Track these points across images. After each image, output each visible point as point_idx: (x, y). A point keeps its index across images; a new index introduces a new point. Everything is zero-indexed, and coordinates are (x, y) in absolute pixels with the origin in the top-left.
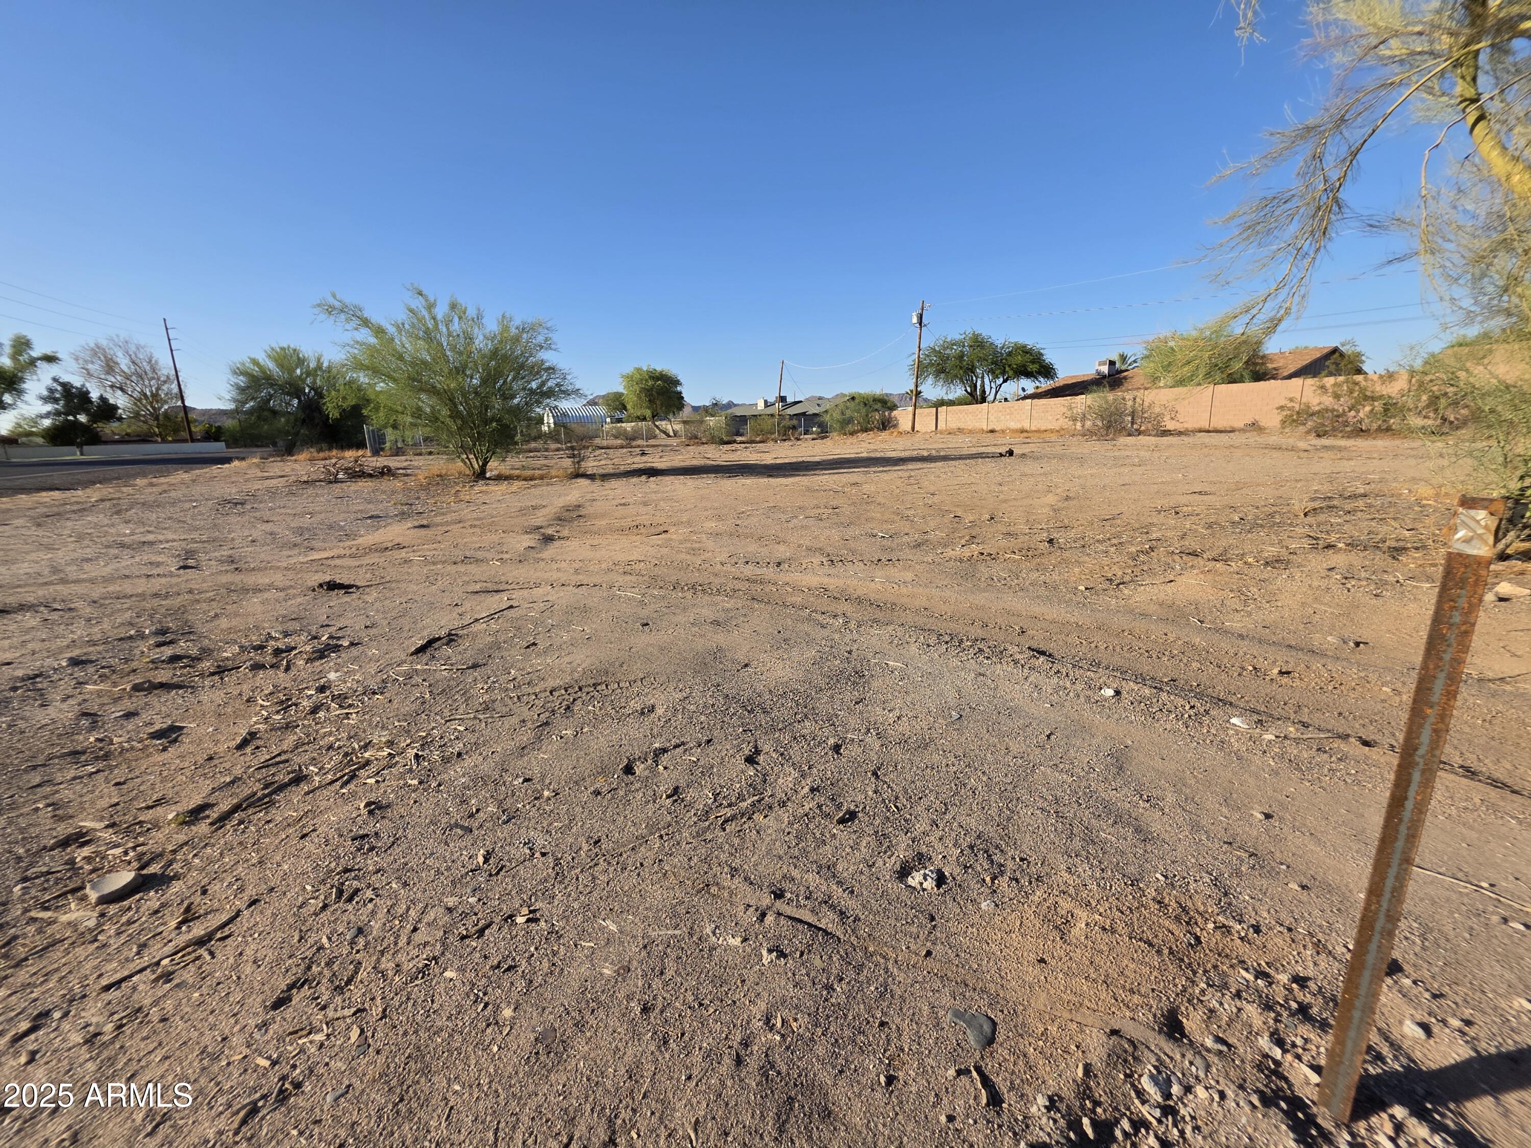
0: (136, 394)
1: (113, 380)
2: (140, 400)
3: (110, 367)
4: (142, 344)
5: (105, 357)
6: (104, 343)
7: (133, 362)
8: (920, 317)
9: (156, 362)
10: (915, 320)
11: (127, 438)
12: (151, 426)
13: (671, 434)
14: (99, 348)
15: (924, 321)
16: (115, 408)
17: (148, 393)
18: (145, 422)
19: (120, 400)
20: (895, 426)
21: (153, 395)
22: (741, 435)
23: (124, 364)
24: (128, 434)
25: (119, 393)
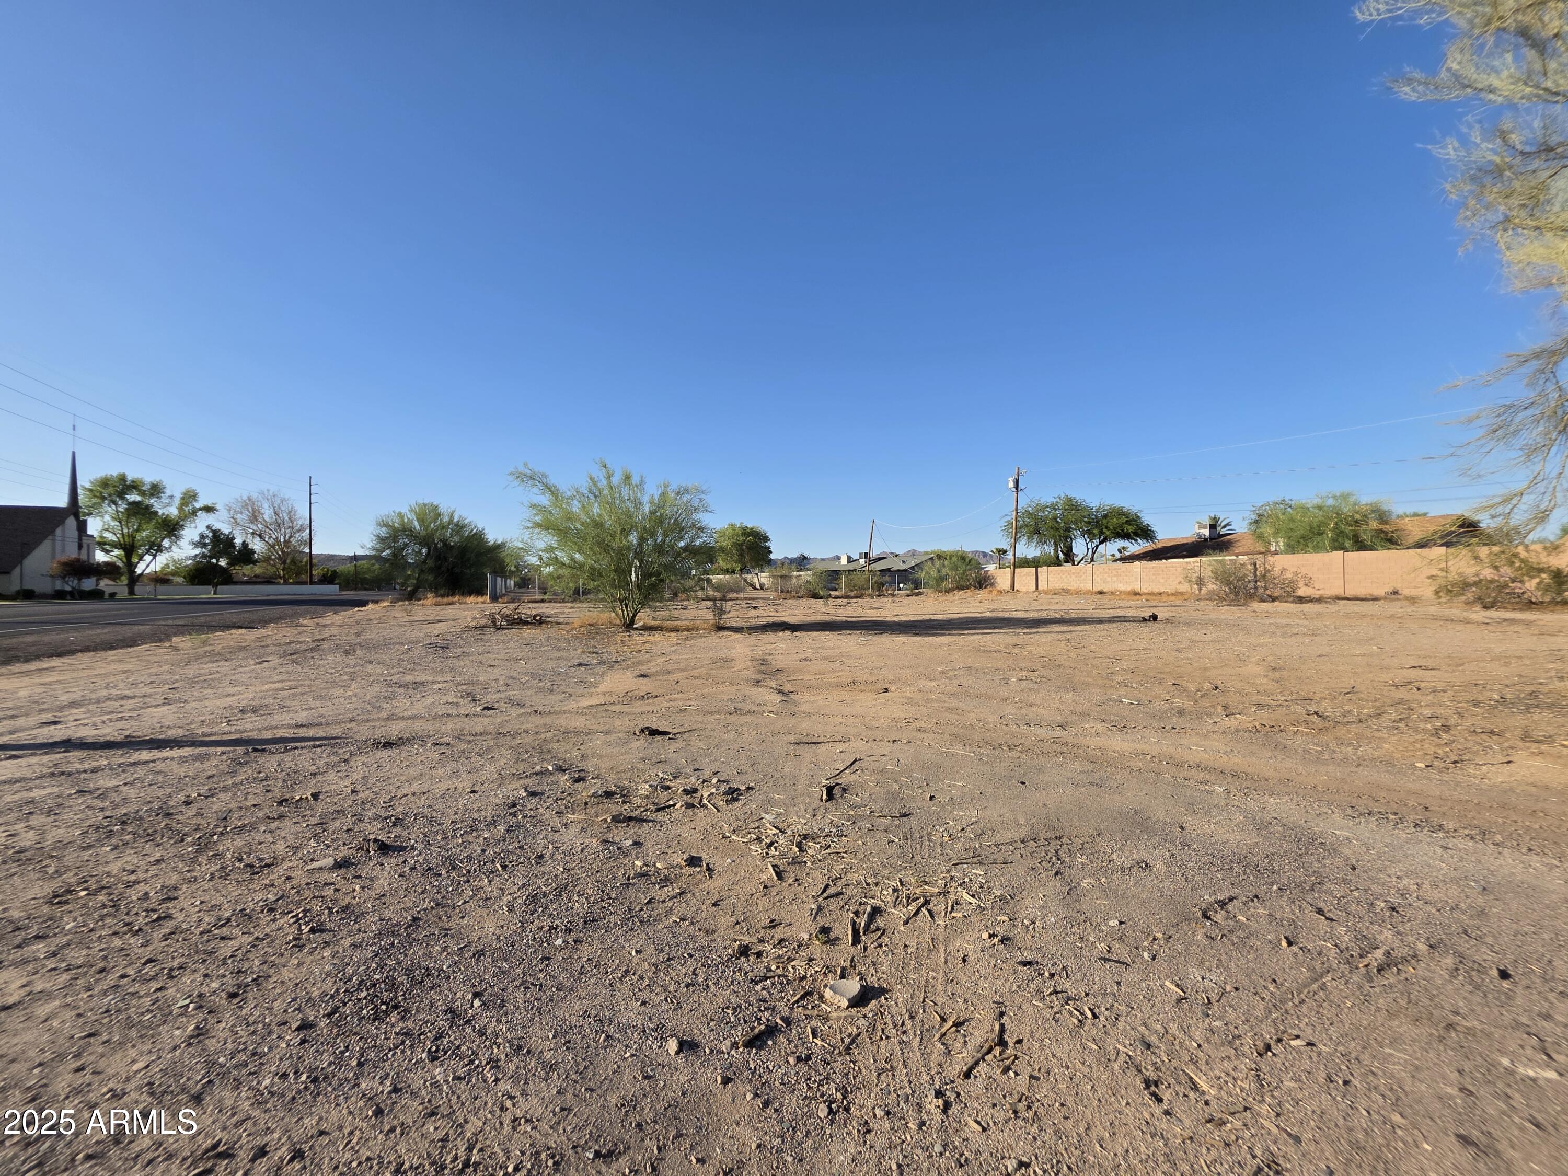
0: (271, 541)
1: (255, 528)
2: (273, 546)
3: (255, 517)
4: (287, 497)
5: (253, 509)
6: (254, 495)
7: (275, 513)
8: (1017, 482)
9: (295, 515)
10: (1011, 485)
11: (254, 579)
12: (277, 569)
13: (758, 587)
14: (250, 500)
15: (1021, 486)
16: (253, 552)
17: (282, 540)
18: (274, 566)
19: (257, 546)
20: (992, 585)
21: (285, 541)
22: (836, 590)
23: (267, 514)
24: (256, 576)
25: (258, 539)
